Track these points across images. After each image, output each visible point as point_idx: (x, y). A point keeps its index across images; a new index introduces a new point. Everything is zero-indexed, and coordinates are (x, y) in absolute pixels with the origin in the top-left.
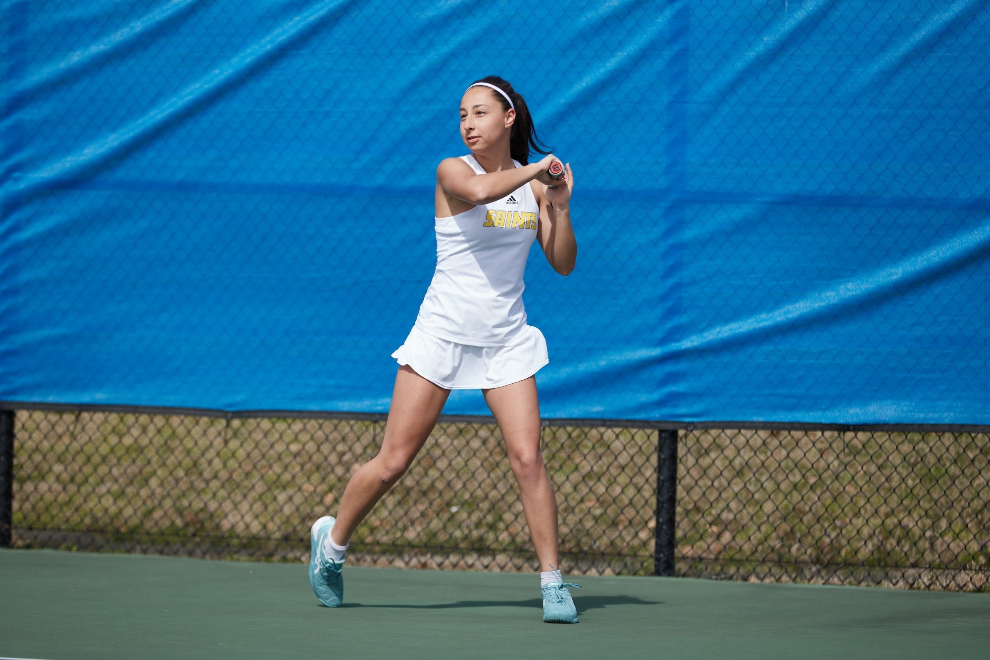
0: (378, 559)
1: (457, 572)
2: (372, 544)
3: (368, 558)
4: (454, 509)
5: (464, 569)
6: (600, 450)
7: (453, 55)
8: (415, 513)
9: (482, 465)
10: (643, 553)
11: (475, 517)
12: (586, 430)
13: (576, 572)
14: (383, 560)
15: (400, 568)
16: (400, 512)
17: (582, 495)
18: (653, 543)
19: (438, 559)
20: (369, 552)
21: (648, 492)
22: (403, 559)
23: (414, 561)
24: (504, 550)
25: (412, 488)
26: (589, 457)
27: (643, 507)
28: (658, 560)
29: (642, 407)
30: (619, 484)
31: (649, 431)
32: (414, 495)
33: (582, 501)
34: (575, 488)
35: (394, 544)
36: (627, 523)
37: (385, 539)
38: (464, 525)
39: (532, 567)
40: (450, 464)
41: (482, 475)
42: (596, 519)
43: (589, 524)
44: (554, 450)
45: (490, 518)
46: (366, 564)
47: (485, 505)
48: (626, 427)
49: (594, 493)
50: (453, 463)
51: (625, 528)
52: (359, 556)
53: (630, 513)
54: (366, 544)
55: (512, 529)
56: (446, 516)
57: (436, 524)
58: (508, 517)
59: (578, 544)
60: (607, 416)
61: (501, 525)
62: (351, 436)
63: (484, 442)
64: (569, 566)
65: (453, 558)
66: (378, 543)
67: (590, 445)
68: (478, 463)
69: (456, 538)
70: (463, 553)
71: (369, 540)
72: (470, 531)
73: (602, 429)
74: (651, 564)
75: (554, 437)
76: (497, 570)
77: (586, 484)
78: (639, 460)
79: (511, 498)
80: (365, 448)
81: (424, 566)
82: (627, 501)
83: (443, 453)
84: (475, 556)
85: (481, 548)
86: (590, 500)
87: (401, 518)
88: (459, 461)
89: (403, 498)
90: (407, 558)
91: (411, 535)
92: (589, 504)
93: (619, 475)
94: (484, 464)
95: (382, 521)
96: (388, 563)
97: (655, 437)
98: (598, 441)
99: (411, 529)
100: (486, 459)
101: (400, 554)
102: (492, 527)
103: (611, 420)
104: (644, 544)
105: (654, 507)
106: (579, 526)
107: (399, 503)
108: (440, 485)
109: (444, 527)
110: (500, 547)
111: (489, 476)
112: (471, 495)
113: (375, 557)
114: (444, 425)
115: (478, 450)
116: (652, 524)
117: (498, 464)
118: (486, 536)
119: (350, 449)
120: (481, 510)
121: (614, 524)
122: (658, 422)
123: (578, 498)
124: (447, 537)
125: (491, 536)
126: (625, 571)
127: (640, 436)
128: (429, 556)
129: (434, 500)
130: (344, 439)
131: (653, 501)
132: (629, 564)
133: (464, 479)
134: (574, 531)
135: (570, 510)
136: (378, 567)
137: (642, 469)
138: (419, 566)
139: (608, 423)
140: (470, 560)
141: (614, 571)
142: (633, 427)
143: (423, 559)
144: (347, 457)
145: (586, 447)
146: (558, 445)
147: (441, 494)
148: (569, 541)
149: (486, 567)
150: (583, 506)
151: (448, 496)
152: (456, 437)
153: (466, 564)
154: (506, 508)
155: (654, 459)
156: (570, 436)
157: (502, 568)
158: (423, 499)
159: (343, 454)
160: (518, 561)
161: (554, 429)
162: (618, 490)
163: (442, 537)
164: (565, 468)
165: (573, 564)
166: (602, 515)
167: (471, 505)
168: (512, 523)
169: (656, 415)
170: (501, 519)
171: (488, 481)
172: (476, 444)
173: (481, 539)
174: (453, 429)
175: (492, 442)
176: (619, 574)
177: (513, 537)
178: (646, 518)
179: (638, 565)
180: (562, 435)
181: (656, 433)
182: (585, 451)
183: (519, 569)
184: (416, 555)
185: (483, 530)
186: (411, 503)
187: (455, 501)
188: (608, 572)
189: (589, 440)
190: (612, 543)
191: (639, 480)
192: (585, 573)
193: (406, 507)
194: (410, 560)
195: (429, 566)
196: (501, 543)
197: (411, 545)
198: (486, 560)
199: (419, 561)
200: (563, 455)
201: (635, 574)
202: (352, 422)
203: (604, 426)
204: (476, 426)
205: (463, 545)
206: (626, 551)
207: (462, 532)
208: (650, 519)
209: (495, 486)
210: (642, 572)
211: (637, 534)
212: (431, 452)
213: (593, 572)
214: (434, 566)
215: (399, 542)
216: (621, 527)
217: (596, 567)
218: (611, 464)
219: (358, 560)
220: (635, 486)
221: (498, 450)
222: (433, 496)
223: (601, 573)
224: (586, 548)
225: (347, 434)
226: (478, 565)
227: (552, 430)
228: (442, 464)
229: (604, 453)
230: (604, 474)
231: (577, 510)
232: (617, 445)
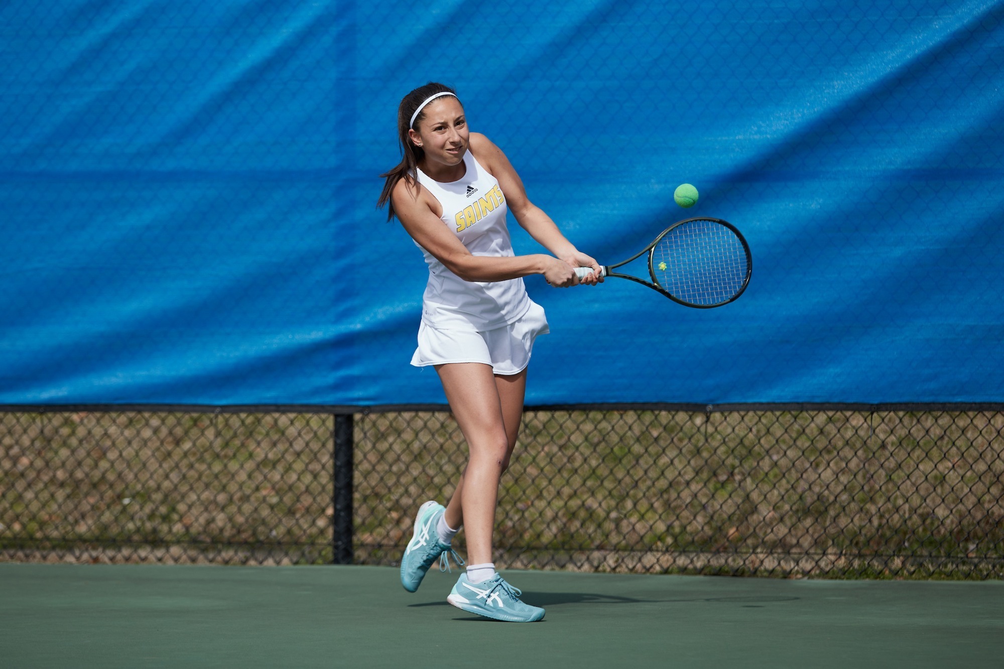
0: (48, 554)
1: (130, 566)
2: (41, 540)
3: (38, 554)
4: (126, 501)
5: (137, 563)
6: (275, 437)
7: (114, 35)
8: (85, 507)
9: (153, 455)
10: (321, 541)
11: (148, 509)
12: (260, 415)
13: (252, 563)
14: (53, 556)
15: (71, 564)
16: (71, 505)
17: (257, 483)
18: (330, 532)
19: (110, 553)
20: (38, 548)
21: (325, 478)
22: (73, 554)
23: (85, 556)
24: (178, 542)
25: (82, 480)
26: (263, 445)
27: (320, 494)
28: (336, 547)
29: (317, 391)
30: (295, 471)
31: (324, 416)
32: (84, 488)
33: (257, 489)
34: (250, 476)
35: (64, 539)
36: (303, 511)
37: (55, 534)
38: (137, 517)
39: (207, 558)
40: (121, 455)
41: (153, 465)
42: (272, 507)
43: (265, 512)
44: (228, 437)
45: (163, 510)
46: (36, 560)
47: (157, 497)
48: (300, 412)
49: (269, 481)
50: (124, 454)
51: (303, 516)
52: (28, 552)
53: (307, 500)
54: (37, 540)
55: (187, 521)
56: (119, 508)
57: (107, 517)
58: (182, 507)
59: (254, 534)
60: (281, 401)
61: (175, 517)
62: (18, 428)
63: (156, 431)
64: (245, 557)
65: (126, 552)
66: (47, 538)
67: (264, 432)
68: (150, 453)
69: (129, 531)
70: (136, 547)
71: (39, 535)
72: (143, 523)
73: (276, 415)
74: (329, 552)
75: (227, 424)
76: (171, 563)
77: (261, 472)
78: (315, 446)
79: (184, 488)
80: (33, 442)
81: (96, 560)
82: (303, 488)
83: (114, 444)
84: (148, 549)
85: (155, 541)
86: (265, 488)
87: (70, 513)
88: (129, 452)
89: (73, 491)
90: (77, 553)
91: (82, 528)
92: (264, 492)
93: (294, 461)
94: (156, 454)
95: (50, 516)
96: (58, 559)
97: (330, 423)
98: (272, 427)
99: (82, 523)
100: (158, 449)
101: (70, 549)
102: (166, 518)
103: (284, 405)
104: (322, 532)
105: (331, 493)
106: (255, 515)
107: (68, 497)
108: (111, 477)
109: (116, 519)
110: (174, 539)
111: (161, 466)
112: (143, 486)
113: (45, 553)
114: (114, 415)
115: (150, 439)
116: (330, 511)
117: (169, 454)
118: (160, 527)
119: (17, 442)
120: (154, 502)
121: (291, 512)
122: (333, 406)
123: (253, 486)
124: (120, 529)
125: (165, 528)
126: (303, 560)
127: (314, 420)
128: (100, 549)
129: (105, 492)
130: (10, 432)
131: (330, 487)
132: (306, 552)
133: (135, 470)
134: (250, 520)
135: (245, 499)
136: (48, 563)
137: (319, 455)
138: (91, 560)
139: (282, 408)
140: (143, 553)
141: (291, 560)
142: (308, 412)
143: (94, 554)
144: (15, 450)
145: (259, 433)
146: (231, 433)
147: (111, 486)
148: (244, 531)
149: (160, 560)
150: (258, 495)
151: (119, 487)
152: (126, 427)
153: (139, 557)
154: (179, 498)
155: (330, 445)
156: (243, 422)
157: (176, 560)
158: (94, 492)
159: (10, 447)
160: (193, 553)
161: (227, 415)
162: (294, 477)
163: (114, 530)
164: (238, 455)
165: (248, 554)
166: (278, 504)
167: (144, 496)
168: (186, 513)
169: (330, 399)
170: (173, 509)
171: (161, 471)
172: (147, 433)
173: (155, 531)
174: (123, 419)
175: (164, 431)
176: (296, 563)
177: (187, 528)
178: (323, 505)
179: (316, 554)
180: (235, 421)
181: (332, 418)
182: (260, 438)
183: (193, 560)
184: (87, 550)
185: (157, 521)
186: (81, 496)
187: (127, 493)
188: (286, 561)
189: (263, 427)
190: (289, 532)
191: (316, 466)
192: (261, 563)
193: (76, 501)
194: (81, 555)
195: (101, 560)
196: (175, 535)
197: (82, 541)
198: (159, 553)
199: (91, 556)
200: (237, 442)
201: (313, 563)
202: (18, 415)
203: (277, 411)
204: (147, 415)
205: (136, 538)
206: (304, 539)
207: (135, 524)
208: (327, 506)
209: (167, 477)
210: (320, 561)
211: (313, 523)
212: (100, 443)
213: (270, 562)
214: (106, 560)
215: (70, 536)
216: (298, 515)
217: (273, 557)
218: (286, 451)
219: (27, 556)
220: (312, 472)
221: (170, 439)
222: (103, 488)
223: (278, 563)
224: (262, 538)
225: (14, 426)
226: (152, 557)
227: (224, 418)
228: (112, 455)
229: (279, 440)
230: (279, 460)
231: (252, 499)
232: (292, 431)
